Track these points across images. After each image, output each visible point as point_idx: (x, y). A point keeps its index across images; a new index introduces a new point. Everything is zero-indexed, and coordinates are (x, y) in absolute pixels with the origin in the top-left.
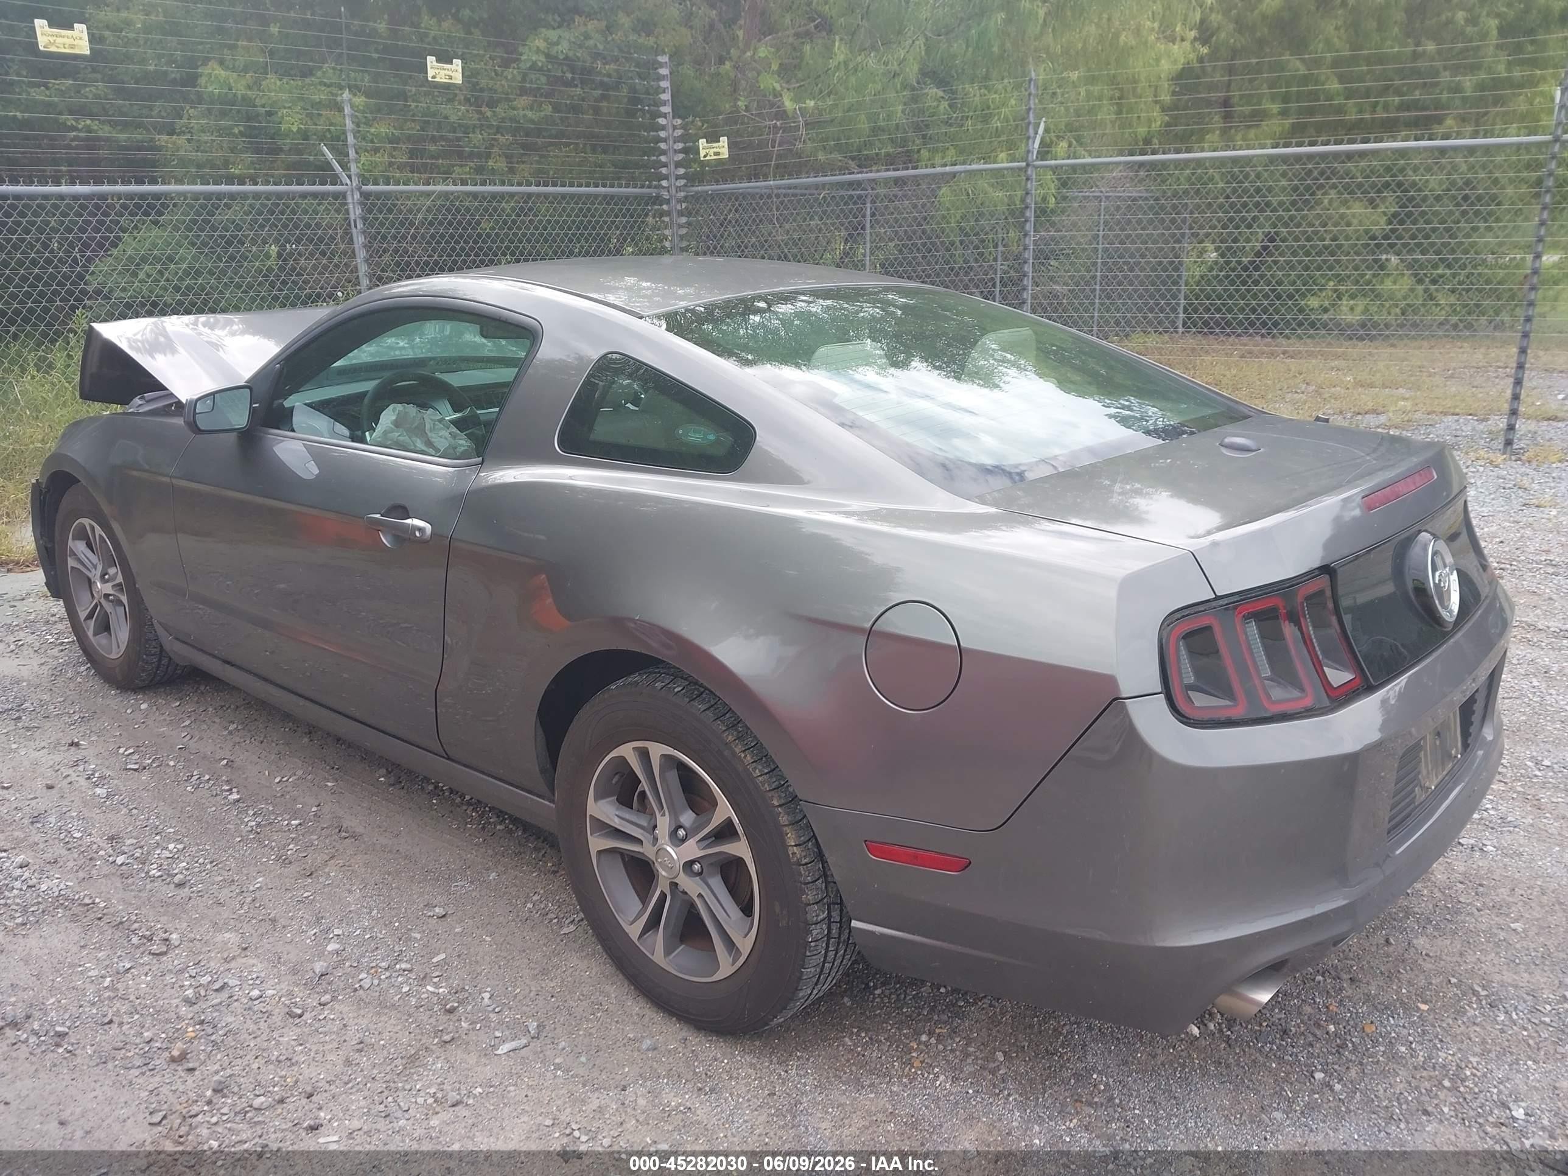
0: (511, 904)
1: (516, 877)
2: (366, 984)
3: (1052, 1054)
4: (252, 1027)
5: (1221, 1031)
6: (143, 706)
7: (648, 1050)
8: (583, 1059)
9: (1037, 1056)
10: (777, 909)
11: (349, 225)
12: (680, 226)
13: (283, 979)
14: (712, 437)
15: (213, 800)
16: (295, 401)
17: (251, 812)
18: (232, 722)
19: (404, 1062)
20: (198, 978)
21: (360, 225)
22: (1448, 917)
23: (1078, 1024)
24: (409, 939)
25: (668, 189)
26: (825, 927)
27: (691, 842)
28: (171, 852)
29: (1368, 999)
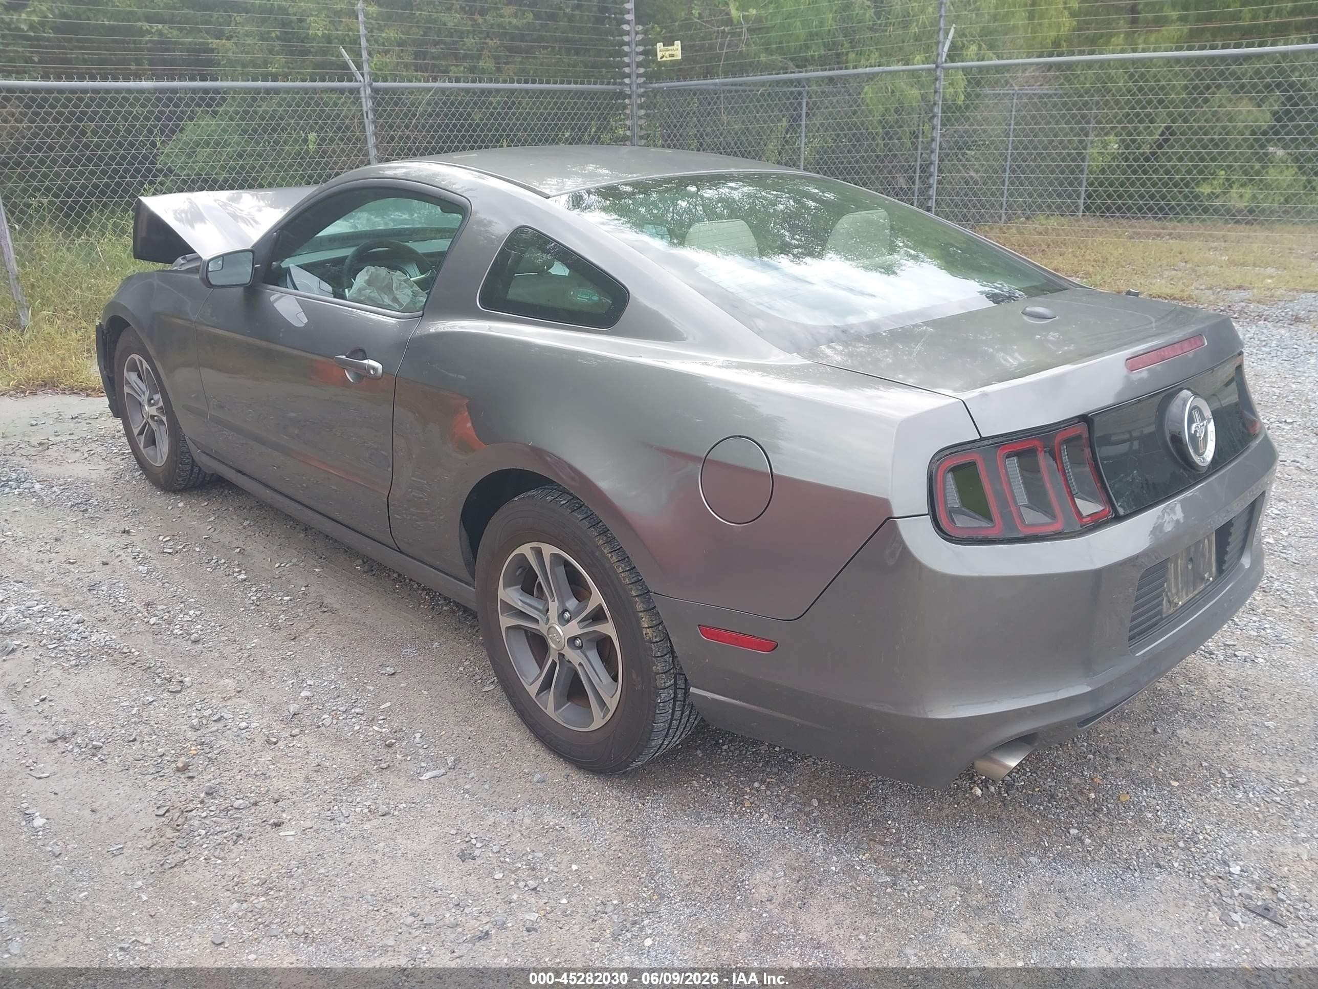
0: (447, 667)
1: (453, 647)
2: (327, 722)
3: (858, 803)
4: (240, 749)
5: (999, 793)
6: (180, 505)
7: (538, 782)
8: (486, 786)
9: (845, 804)
10: (634, 676)
11: (362, 115)
12: (640, 118)
13: (265, 715)
14: (596, 298)
15: (226, 579)
16: (290, 263)
17: (254, 589)
18: (247, 519)
19: (349, 781)
20: (202, 711)
21: (371, 116)
22: (1212, 713)
23: (883, 782)
24: (364, 690)
25: (630, 85)
26: (671, 691)
27: (574, 623)
28: (191, 616)
29: (1128, 774)
